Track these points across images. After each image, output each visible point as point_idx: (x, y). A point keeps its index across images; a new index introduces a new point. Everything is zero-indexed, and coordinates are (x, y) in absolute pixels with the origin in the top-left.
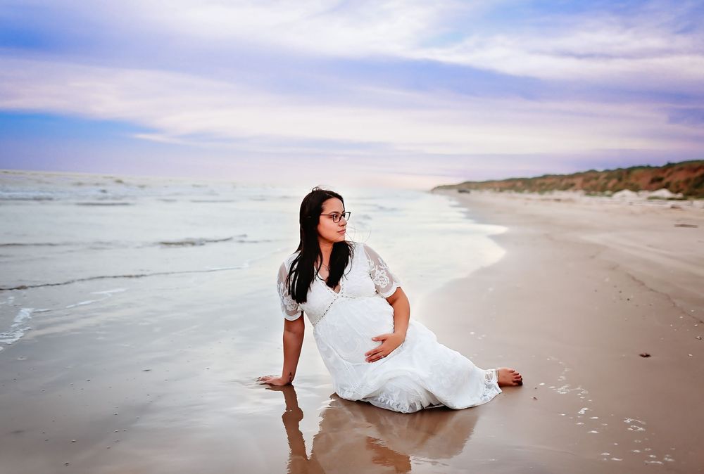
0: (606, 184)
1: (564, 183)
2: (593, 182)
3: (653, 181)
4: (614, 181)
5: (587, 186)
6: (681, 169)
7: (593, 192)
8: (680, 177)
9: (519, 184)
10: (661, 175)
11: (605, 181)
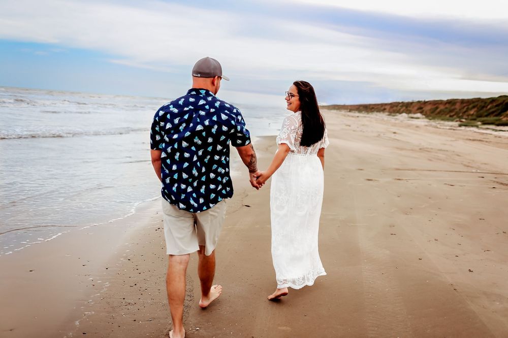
0: (400, 109)
1: (383, 108)
2: (395, 108)
3: (418, 109)
4: (404, 108)
5: (391, 110)
6: (430, 103)
7: (393, 114)
8: (428, 108)
9: (361, 108)
10: (422, 106)
11: (400, 108)
